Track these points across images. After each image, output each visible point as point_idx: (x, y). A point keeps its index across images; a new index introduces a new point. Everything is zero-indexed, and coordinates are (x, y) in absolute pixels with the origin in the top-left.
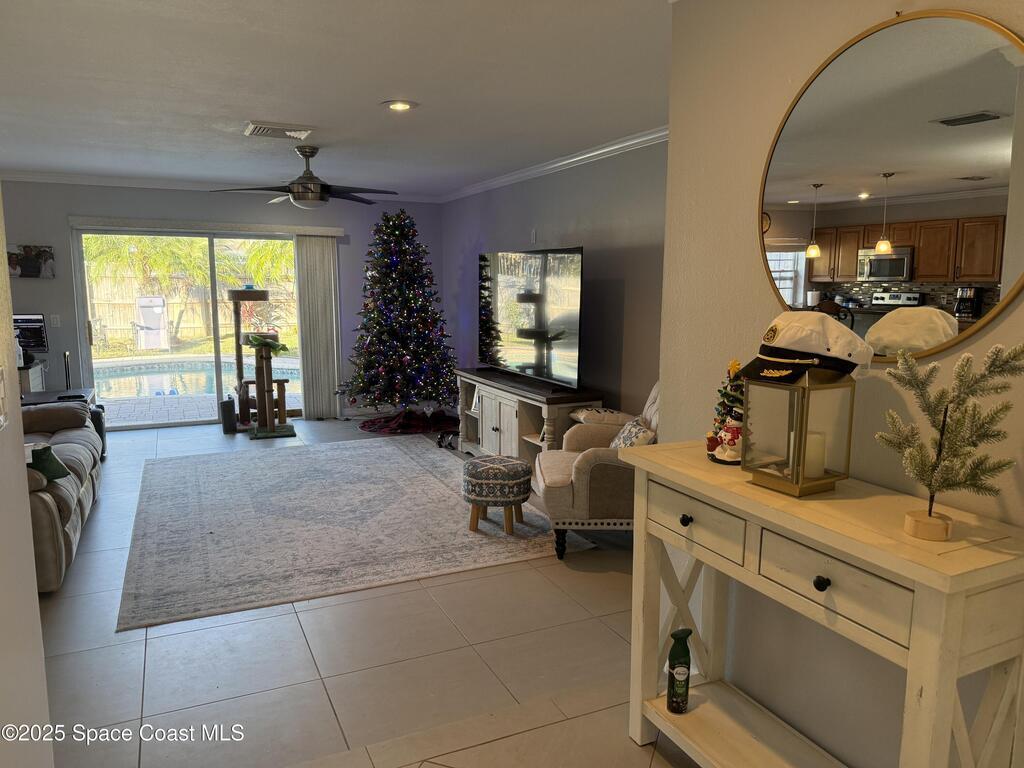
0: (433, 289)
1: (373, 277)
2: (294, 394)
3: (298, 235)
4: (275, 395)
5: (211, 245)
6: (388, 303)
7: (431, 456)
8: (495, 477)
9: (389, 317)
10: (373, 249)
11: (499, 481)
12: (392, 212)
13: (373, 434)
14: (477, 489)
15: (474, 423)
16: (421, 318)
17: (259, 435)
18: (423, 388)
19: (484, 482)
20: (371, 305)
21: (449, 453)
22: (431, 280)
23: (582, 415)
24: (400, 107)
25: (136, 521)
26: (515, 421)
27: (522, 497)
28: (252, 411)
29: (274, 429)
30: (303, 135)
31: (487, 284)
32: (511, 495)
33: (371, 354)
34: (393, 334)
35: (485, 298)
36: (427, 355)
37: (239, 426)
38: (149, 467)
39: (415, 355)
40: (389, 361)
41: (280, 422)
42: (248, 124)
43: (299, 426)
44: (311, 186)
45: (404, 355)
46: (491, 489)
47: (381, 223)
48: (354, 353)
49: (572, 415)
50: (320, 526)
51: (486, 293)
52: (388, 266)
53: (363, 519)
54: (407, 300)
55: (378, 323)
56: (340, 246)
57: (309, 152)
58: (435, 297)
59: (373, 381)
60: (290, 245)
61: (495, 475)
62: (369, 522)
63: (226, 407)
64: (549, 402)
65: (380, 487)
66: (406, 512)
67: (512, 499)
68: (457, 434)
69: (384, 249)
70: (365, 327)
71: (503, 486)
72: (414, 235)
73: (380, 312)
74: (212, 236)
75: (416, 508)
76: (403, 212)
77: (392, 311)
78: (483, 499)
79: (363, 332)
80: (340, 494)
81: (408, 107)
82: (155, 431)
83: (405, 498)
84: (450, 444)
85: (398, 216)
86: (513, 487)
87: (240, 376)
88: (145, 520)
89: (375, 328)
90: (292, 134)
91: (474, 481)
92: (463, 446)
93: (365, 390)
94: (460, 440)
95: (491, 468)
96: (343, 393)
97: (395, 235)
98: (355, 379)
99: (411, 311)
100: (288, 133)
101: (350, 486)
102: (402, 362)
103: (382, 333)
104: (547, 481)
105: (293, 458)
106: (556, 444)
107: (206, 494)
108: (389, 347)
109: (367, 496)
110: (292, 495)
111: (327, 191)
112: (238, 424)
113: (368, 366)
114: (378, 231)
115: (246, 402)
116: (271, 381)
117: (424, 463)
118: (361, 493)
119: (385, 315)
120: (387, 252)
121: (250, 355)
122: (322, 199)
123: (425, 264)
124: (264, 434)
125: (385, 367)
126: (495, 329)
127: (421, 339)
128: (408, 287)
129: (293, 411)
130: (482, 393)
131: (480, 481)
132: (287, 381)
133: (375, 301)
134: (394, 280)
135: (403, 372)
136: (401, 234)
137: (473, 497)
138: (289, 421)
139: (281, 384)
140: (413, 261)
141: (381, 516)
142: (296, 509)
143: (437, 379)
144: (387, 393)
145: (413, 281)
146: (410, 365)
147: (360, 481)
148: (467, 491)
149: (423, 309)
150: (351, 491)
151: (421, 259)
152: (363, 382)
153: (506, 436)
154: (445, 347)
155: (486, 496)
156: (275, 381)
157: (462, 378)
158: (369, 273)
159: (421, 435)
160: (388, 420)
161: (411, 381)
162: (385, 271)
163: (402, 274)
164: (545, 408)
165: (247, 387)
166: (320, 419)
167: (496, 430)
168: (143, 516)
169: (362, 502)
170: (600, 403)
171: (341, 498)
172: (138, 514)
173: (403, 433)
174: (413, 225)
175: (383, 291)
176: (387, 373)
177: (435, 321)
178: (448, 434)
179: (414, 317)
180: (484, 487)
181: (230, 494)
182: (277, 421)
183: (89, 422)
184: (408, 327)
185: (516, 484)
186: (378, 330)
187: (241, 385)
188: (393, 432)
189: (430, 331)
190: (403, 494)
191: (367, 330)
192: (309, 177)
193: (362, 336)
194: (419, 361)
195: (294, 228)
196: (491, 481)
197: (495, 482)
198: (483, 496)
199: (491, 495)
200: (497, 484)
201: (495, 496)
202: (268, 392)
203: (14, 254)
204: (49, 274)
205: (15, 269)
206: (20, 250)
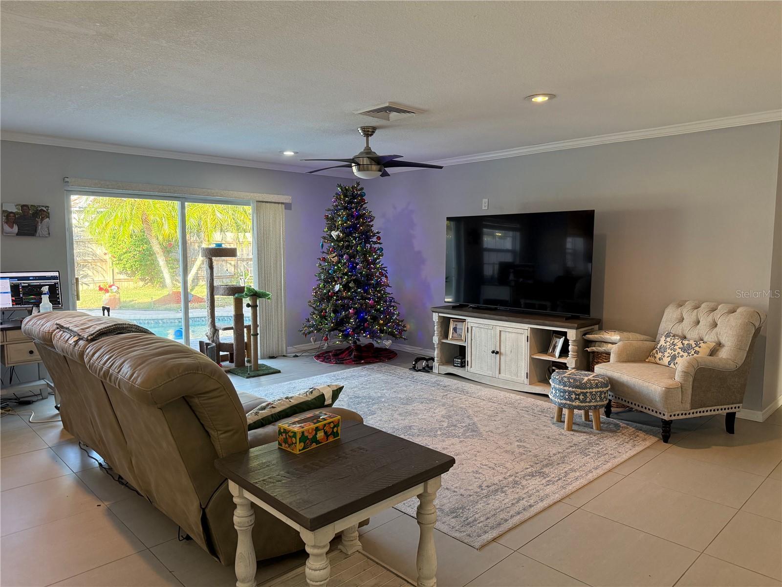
1: (338, 236)
3: (257, 201)
5: (183, 207)
6: (351, 256)
8: (597, 387)
11: (600, 389)
14: (581, 397)
17: (251, 374)
20: (335, 259)
21: (424, 375)
22: (379, 239)
24: (540, 99)
26: (525, 346)
29: (257, 368)
33: (340, 299)
46: (594, 396)
54: (365, 255)
55: (345, 274)
56: (289, 210)
57: (369, 132)
59: (344, 321)
60: (249, 209)
61: (597, 384)
64: (578, 327)
69: (348, 213)
72: (363, 203)
74: (183, 199)
76: (358, 184)
77: (356, 264)
78: (587, 404)
81: (546, 98)
85: (354, 187)
87: (213, 324)
89: (342, 277)
92: (441, 369)
94: (436, 364)
99: (368, 263)
108: (355, 292)
114: (337, 199)
116: (256, 325)
120: (351, 216)
125: (354, 309)
133: (339, 256)
136: (357, 202)
139: (249, 328)
144: (356, 330)
146: (373, 307)
153: (508, 358)
155: (590, 402)
157: (440, 315)
158: (334, 233)
160: (339, 352)
164: (572, 332)
166: (272, 357)
167: (497, 352)
174: (364, 195)
175: (347, 248)
178: (422, 360)
192: (368, 151)
195: (255, 195)
196: (594, 390)
197: (597, 390)
198: (587, 402)
199: (593, 401)
200: (598, 392)
201: (596, 401)
202: (253, 335)
203: (12, 212)
204: (46, 233)
205: (12, 227)
206: (18, 209)
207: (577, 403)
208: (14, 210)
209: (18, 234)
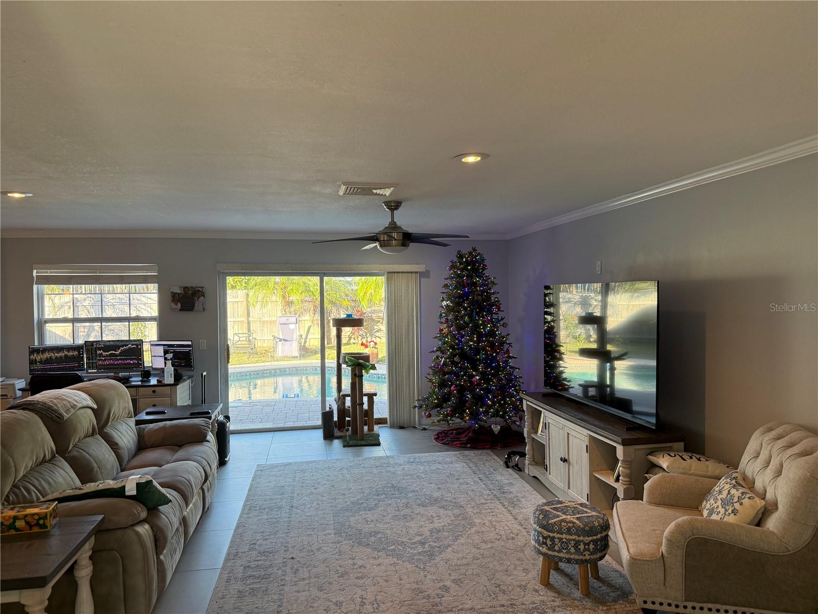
0: (501, 315)
1: (447, 306)
2: (381, 409)
3: (388, 272)
4: (366, 407)
5: (322, 281)
6: (460, 328)
7: (499, 478)
8: (569, 531)
9: (460, 341)
10: (449, 282)
11: (574, 537)
12: (465, 250)
13: (446, 447)
14: (549, 542)
15: (540, 449)
16: (489, 341)
17: (351, 443)
18: (490, 407)
19: (555, 535)
20: (445, 331)
21: (516, 476)
22: (499, 309)
23: (664, 461)
24: (471, 159)
25: (234, 536)
26: (585, 457)
27: (599, 555)
28: (347, 419)
29: (363, 438)
30: (387, 192)
31: (551, 310)
32: (587, 553)
33: (445, 374)
34: (464, 356)
35: (549, 322)
36: (494, 375)
37: (337, 433)
38: (258, 472)
39: (483, 375)
40: (460, 381)
41: (369, 430)
42: (340, 186)
43: (384, 434)
44: (395, 235)
45: (474, 376)
46: (565, 545)
47: (455, 259)
48: (431, 371)
49: (651, 458)
50: (391, 560)
51: (549, 318)
52: (460, 296)
53: (431, 555)
54: (477, 326)
55: (452, 347)
56: (422, 279)
57: (394, 205)
58: (502, 323)
59: (445, 399)
60: (381, 280)
61: (569, 529)
62: (438, 559)
63: (327, 416)
64: (625, 443)
65: (450, 513)
66: (474, 550)
67: (587, 557)
68: (523, 455)
69: (457, 282)
70: (439, 349)
71: (577, 543)
72: (484, 269)
73: (454, 336)
74: (322, 275)
75: (484, 546)
76: (474, 250)
77: (463, 336)
78: (556, 554)
79: (439, 353)
80: (413, 519)
81: (479, 158)
82: (271, 435)
83: (473, 530)
84: (517, 465)
85: (470, 253)
86: (588, 544)
87: (339, 389)
88: (241, 535)
89: (448, 350)
90: (378, 191)
91: (546, 533)
92: (531, 470)
93: (439, 406)
94: (527, 462)
95: (563, 520)
96: (420, 407)
97: (467, 270)
98: (431, 395)
99: (480, 335)
100: (375, 191)
101: (421, 510)
102: (471, 382)
103: (455, 356)
105: (375, 471)
106: (635, 493)
107: (297, 508)
108: (461, 367)
109: (437, 524)
110: (370, 516)
111: (408, 238)
112: (336, 430)
113: (442, 385)
114: (452, 267)
115: (342, 412)
116: (362, 395)
117: (491, 487)
118: (431, 520)
119: (457, 339)
120: (460, 285)
121: (347, 370)
122: (404, 245)
123: (494, 293)
124: (355, 442)
125: (456, 386)
126: (559, 351)
127: (490, 361)
128: (478, 314)
129: (380, 419)
130: (546, 415)
131: (552, 535)
132: (375, 395)
133: (448, 327)
134: (465, 309)
135: (472, 391)
136: (473, 269)
137: (544, 550)
138: (376, 427)
139: (371, 396)
140: (483, 292)
141: (448, 554)
142: (371, 535)
143: (504, 399)
144: (458, 410)
145: (482, 309)
146: (479, 385)
147: (431, 504)
148: (537, 541)
149: (492, 333)
150: (422, 516)
151: (490, 289)
152: (437, 398)
153: (574, 469)
154: (511, 367)
155: (559, 551)
156: (366, 395)
157: (528, 403)
158: (444, 303)
159: (489, 451)
160: (460, 431)
161: (479, 400)
162: (458, 301)
163: (472, 303)
164: (620, 451)
165: (344, 399)
166: (402, 428)
167: (564, 460)
168: (240, 530)
169: (431, 531)
171: (412, 524)
172: (238, 527)
173: (474, 447)
174: (483, 260)
175: (456, 318)
176: (459, 392)
177: (502, 344)
178: (515, 453)
179: (483, 341)
180: (557, 541)
181: (317, 509)
182: (366, 428)
183: (211, 437)
184: (477, 351)
185: (592, 541)
186: (452, 353)
187: (339, 398)
188: (463, 446)
189: (497, 354)
190: (472, 525)
191: (443, 352)
192: (393, 226)
193: (437, 357)
194: (488, 381)
195: (386, 266)
196: (564, 536)
197: (568, 537)
198: (555, 551)
199: (564, 551)
200: (571, 540)
201: (569, 552)
202: (359, 405)
203: (177, 293)
204: (201, 308)
205: (176, 305)
206: (181, 290)
207: (544, 549)
208: (179, 291)
209: (180, 310)
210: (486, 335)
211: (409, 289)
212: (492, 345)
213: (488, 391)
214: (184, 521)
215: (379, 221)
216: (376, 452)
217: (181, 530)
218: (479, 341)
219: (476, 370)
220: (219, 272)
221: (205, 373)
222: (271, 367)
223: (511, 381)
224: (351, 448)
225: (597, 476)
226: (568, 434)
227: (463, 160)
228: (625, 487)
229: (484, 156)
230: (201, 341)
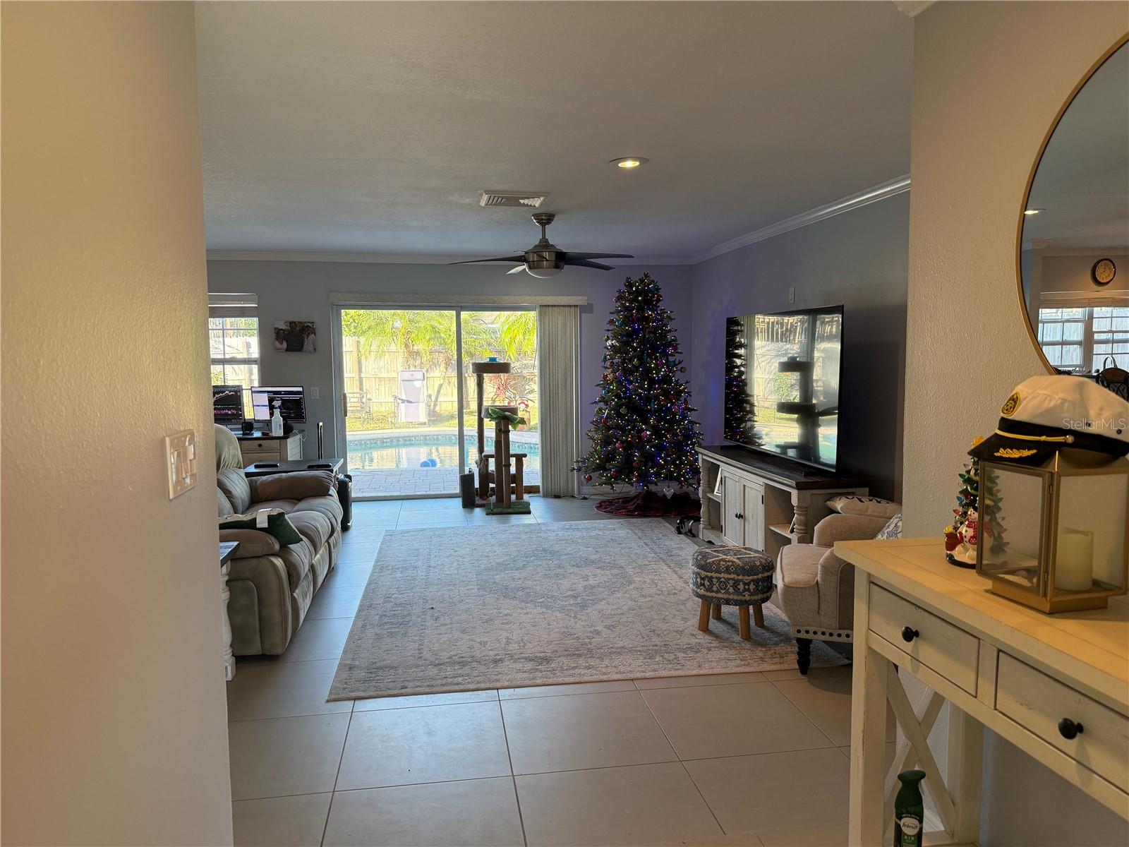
0: (677, 357)
1: (613, 346)
2: (533, 471)
3: (540, 306)
4: (513, 470)
5: (458, 317)
6: (627, 372)
7: (668, 543)
8: (727, 570)
9: (628, 389)
10: (614, 317)
11: (732, 576)
12: (635, 278)
13: (609, 515)
14: (707, 583)
15: (716, 507)
16: (663, 389)
17: (495, 510)
18: (662, 467)
19: (714, 575)
20: (610, 377)
21: (688, 541)
22: (675, 348)
23: (839, 504)
24: (629, 164)
25: (365, 592)
26: (761, 508)
27: (760, 596)
28: (492, 485)
29: (510, 504)
30: (537, 202)
31: (741, 351)
32: (747, 593)
33: (609, 428)
34: (632, 407)
35: (738, 367)
36: (667, 430)
37: (478, 500)
38: (387, 537)
39: (656, 430)
40: (627, 436)
41: (517, 499)
42: (481, 195)
43: (537, 504)
44: (546, 255)
45: (643, 430)
46: (723, 585)
47: (624, 288)
48: (592, 427)
49: (829, 503)
50: (539, 610)
51: (738, 362)
52: (629, 334)
53: (584, 606)
54: (649, 371)
55: (618, 396)
56: (583, 314)
57: (545, 219)
58: (679, 367)
59: (610, 457)
60: (532, 315)
61: (728, 568)
62: (590, 610)
63: (466, 480)
64: (799, 487)
65: (608, 572)
66: (630, 603)
67: (747, 598)
68: (697, 519)
69: (625, 316)
70: (603, 400)
71: (736, 582)
72: (658, 301)
73: (620, 383)
74: (459, 309)
75: (642, 599)
76: (646, 276)
77: (631, 382)
78: (714, 594)
79: (602, 405)
80: (565, 577)
81: (637, 163)
82: (399, 502)
83: (631, 587)
84: (690, 531)
85: (642, 281)
86: (748, 584)
87: (481, 449)
88: (373, 591)
89: (613, 400)
90: (526, 201)
91: (703, 573)
92: (705, 534)
93: (601, 467)
94: (701, 526)
95: (722, 560)
96: (579, 470)
97: (638, 301)
98: (592, 455)
99: (652, 382)
100: (522, 201)
101: (576, 570)
102: (640, 438)
103: (621, 407)
104: (786, 580)
105: (524, 537)
106: (806, 538)
107: (435, 567)
108: (628, 420)
109: (592, 582)
110: (517, 575)
111: (562, 259)
112: (477, 498)
113: (606, 442)
114: (619, 298)
115: (485, 477)
116: (508, 456)
117: (658, 550)
118: (586, 578)
119: (625, 386)
120: (628, 320)
121: (490, 427)
122: (557, 267)
123: (670, 331)
124: (499, 510)
125: (622, 442)
126: (748, 402)
127: (663, 412)
128: (650, 355)
129: (531, 487)
130: (726, 474)
131: (709, 574)
132: (525, 456)
133: (614, 372)
134: (634, 349)
135: (641, 449)
136: (644, 300)
137: (702, 592)
138: (526, 497)
139: (520, 458)
140: (656, 328)
141: (603, 604)
142: (518, 590)
143: (679, 458)
144: (625, 471)
145: (655, 349)
146: (649, 441)
147: (587, 565)
148: (696, 584)
149: (666, 379)
150: (576, 575)
151: (666, 325)
152: (600, 457)
153: (750, 526)
154: (690, 422)
155: (717, 592)
156: (513, 456)
157: (704, 457)
158: (609, 343)
159: (660, 519)
160: (627, 500)
161: (649, 459)
162: (626, 339)
163: (643, 342)
164: (795, 494)
165: (487, 460)
166: (557, 497)
167: (740, 516)
168: (372, 586)
169: (585, 587)
170: (867, 489)
171: (565, 582)
172: (369, 584)
173: (640, 516)
174: (658, 290)
175: (623, 362)
176: (625, 449)
177: (679, 393)
178: (689, 519)
179: (655, 389)
180: (714, 580)
181: (458, 569)
182: (513, 497)
183: (333, 491)
184: (648, 399)
185: (752, 580)
186: (617, 403)
187: (481, 459)
188: (630, 514)
189: (673, 404)
190: (630, 583)
191: (606, 403)
192: (544, 244)
193: (600, 409)
194: (660, 436)
195: (538, 298)
196: (722, 575)
197: (727, 576)
198: (713, 591)
199: (723, 591)
200: (729, 579)
201: (728, 592)
202: (505, 466)
203: (281, 329)
204: (311, 348)
205: (281, 343)
206: (286, 326)
207: (702, 590)
208: (284, 327)
209: (287, 350)
210: (659, 382)
211: (568, 326)
212: (666, 393)
213: (660, 448)
214: (312, 568)
215: (526, 238)
216: (526, 519)
217: (310, 576)
218: (650, 388)
219: (646, 422)
220: (333, 305)
221: (321, 424)
222: (392, 435)
223: (688, 436)
224: (494, 516)
225: (773, 529)
226: (744, 486)
227: (620, 165)
228: (799, 535)
229: (644, 161)
230: (312, 388)
